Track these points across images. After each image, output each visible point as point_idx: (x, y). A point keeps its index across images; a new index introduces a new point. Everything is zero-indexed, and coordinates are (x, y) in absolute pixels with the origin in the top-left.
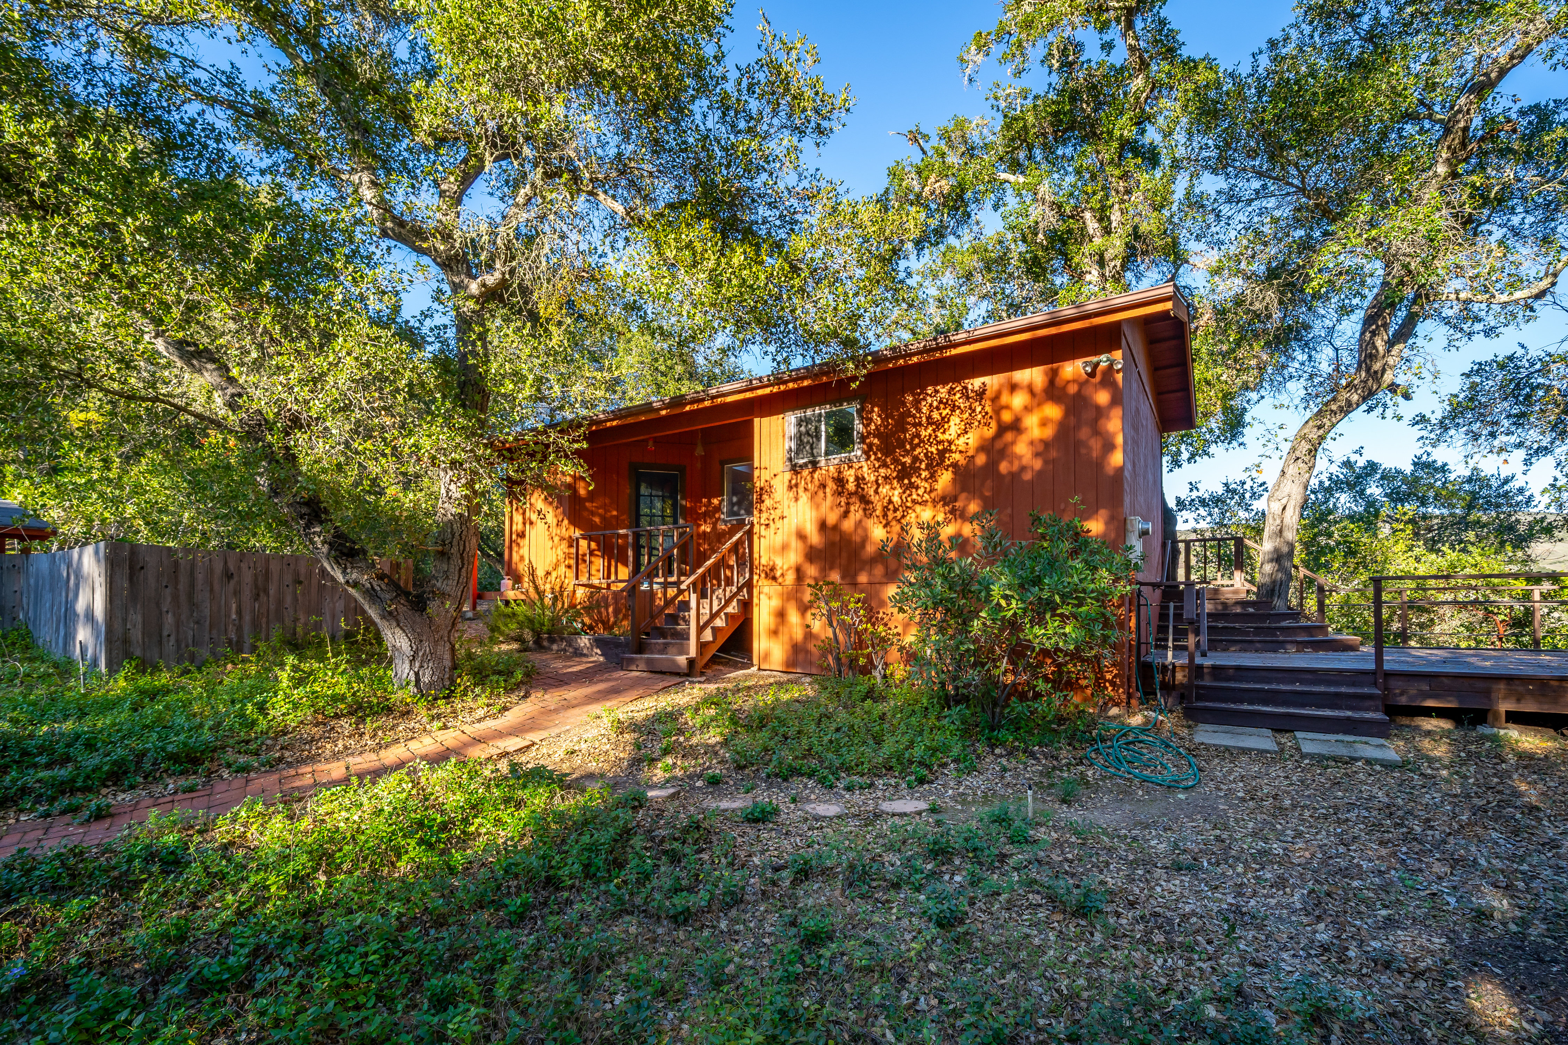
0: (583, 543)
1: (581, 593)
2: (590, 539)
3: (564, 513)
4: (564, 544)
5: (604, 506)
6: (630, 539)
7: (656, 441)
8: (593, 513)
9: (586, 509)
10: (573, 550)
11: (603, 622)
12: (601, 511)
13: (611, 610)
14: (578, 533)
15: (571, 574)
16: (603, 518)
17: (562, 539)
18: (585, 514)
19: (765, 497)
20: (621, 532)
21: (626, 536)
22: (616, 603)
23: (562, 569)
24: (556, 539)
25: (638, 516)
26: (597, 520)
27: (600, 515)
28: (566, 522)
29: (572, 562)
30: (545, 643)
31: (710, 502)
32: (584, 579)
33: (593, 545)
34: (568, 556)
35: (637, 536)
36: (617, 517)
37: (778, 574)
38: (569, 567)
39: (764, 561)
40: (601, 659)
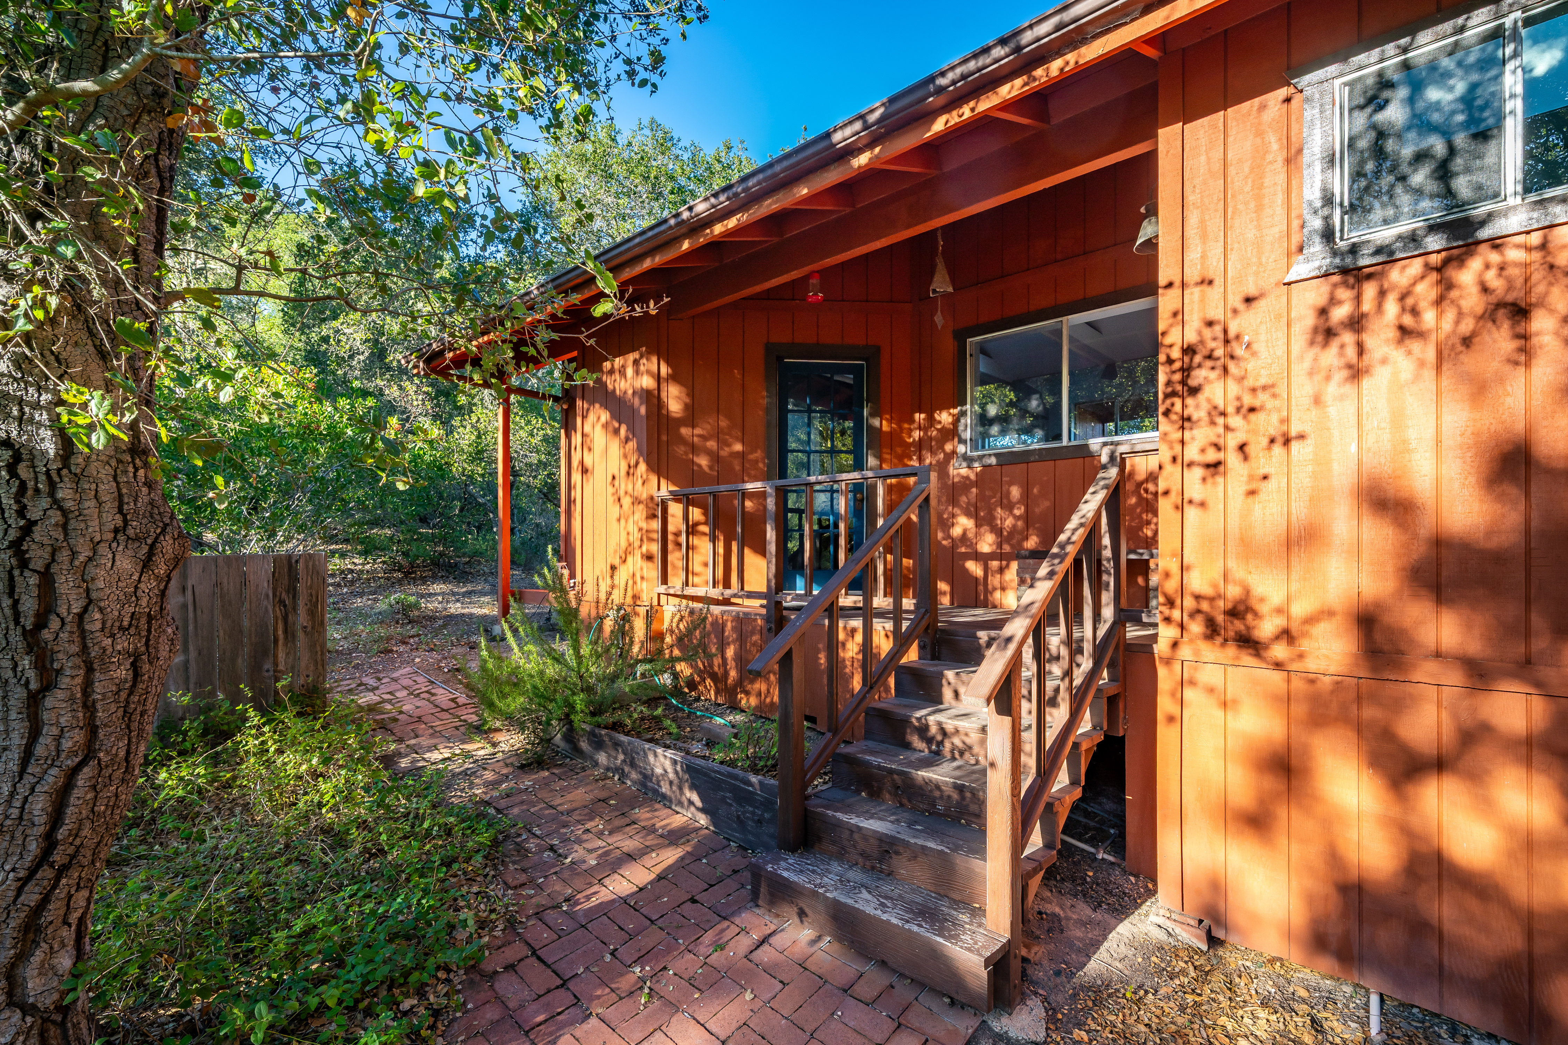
0: (676, 510)
1: (670, 610)
2: (687, 500)
3: (639, 450)
4: (640, 513)
5: (718, 434)
6: (771, 503)
7: (823, 273)
8: (694, 449)
9: (682, 440)
10: (656, 525)
11: (714, 677)
12: (712, 444)
13: (730, 652)
14: (665, 489)
15: (652, 571)
16: (716, 458)
17: (636, 501)
18: (680, 450)
19: (1199, 376)
20: (751, 486)
21: (763, 495)
22: (742, 639)
23: (635, 562)
24: (627, 501)
25: (784, 451)
26: (703, 461)
27: (709, 452)
28: (642, 467)
29: (655, 548)
30: (584, 745)
31: (931, 420)
32: (676, 582)
33: (696, 514)
34: (646, 536)
35: (782, 493)
36: (742, 455)
37: (1266, 628)
38: (649, 558)
39: (1197, 582)
40: (703, 820)
